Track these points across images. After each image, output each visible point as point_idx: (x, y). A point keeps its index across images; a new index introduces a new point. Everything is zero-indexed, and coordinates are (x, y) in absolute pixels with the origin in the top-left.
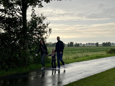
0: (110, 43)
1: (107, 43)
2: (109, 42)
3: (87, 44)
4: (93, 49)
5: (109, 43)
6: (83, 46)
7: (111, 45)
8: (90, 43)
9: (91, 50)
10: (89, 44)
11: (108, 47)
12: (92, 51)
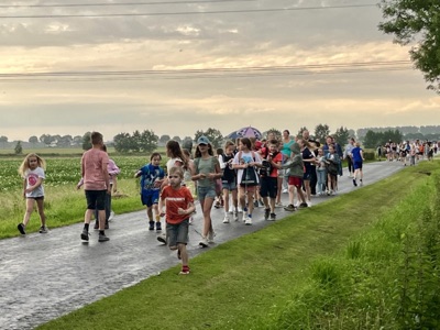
0: (153, 138)
1: (137, 134)
2: (147, 133)
3: (33, 139)
4: (67, 170)
5: (149, 136)
6: (13, 152)
7: (155, 147)
8: (53, 138)
9: (59, 171)
10: (47, 140)
11: (141, 154)
12: (64, 179)
